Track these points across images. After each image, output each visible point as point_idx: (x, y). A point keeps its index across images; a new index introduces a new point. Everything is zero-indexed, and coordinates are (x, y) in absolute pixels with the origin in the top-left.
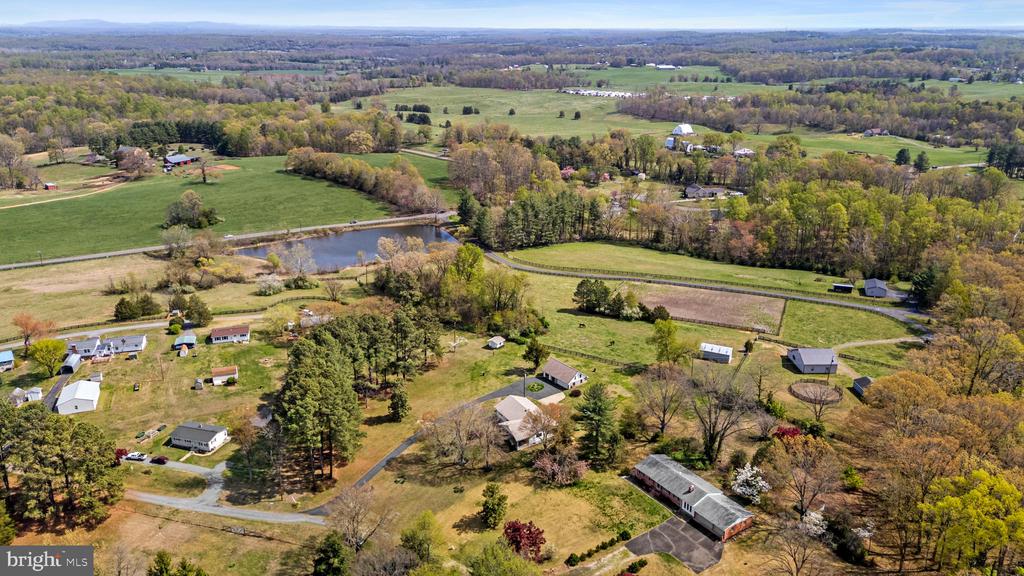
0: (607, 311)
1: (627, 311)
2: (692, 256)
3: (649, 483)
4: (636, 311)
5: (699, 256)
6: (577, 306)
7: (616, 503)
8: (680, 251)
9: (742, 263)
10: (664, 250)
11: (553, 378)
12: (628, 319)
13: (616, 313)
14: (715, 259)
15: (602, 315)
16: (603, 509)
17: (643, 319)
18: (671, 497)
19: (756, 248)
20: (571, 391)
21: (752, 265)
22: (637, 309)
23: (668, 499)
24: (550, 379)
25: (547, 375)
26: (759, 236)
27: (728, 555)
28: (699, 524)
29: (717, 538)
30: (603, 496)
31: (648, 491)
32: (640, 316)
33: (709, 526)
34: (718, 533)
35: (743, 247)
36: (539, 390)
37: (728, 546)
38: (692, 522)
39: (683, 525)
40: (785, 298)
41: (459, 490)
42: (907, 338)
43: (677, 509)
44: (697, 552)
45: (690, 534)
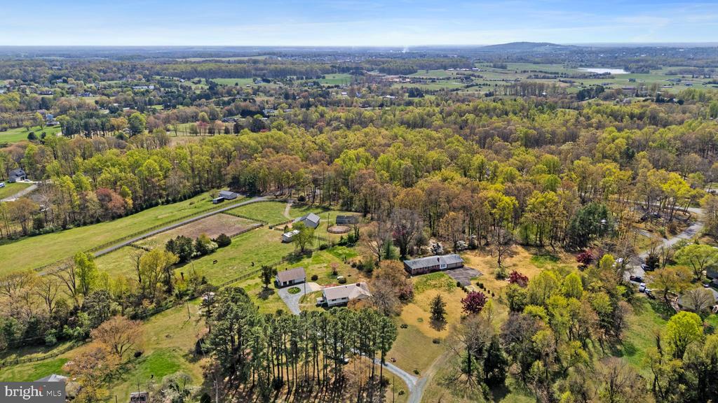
0: (199, 253)
1: (209, 246)
2: (78, 226)
3: (420, 271)
4: (213, 245)
7: (433, 283)
8: (67, 227)
9: (120, 216)
10: (52, 231)
11: (290, 282)
12: (213, 251)
13: (203, 251)
14: (98, 221)
15: (196, 257)
16: (435, 287)
17: (219, 247)
19: (126, 203)
20: (310, 279)
21: (127, 215)
22: (213, 243)
23: (434, 269)
24: (288, 283)
25: (285, 283)
26: (124, 195)
27: (471, 267)
28: (453, 268)
29: (462, 267)
30: (426, 285)
31: (426, 273)
32: (217, 246)
33: (454, 266)
34: (460, 265)
35: (118, 205)
36: (299, 290)
37: (466, 266)
38: (450, 269)
39: (452, 272)
40: (218, 213)
41: (405, 326)
42: (289, 206)
43: (440, 270)
44: (471, 272)
45: (458, 271)
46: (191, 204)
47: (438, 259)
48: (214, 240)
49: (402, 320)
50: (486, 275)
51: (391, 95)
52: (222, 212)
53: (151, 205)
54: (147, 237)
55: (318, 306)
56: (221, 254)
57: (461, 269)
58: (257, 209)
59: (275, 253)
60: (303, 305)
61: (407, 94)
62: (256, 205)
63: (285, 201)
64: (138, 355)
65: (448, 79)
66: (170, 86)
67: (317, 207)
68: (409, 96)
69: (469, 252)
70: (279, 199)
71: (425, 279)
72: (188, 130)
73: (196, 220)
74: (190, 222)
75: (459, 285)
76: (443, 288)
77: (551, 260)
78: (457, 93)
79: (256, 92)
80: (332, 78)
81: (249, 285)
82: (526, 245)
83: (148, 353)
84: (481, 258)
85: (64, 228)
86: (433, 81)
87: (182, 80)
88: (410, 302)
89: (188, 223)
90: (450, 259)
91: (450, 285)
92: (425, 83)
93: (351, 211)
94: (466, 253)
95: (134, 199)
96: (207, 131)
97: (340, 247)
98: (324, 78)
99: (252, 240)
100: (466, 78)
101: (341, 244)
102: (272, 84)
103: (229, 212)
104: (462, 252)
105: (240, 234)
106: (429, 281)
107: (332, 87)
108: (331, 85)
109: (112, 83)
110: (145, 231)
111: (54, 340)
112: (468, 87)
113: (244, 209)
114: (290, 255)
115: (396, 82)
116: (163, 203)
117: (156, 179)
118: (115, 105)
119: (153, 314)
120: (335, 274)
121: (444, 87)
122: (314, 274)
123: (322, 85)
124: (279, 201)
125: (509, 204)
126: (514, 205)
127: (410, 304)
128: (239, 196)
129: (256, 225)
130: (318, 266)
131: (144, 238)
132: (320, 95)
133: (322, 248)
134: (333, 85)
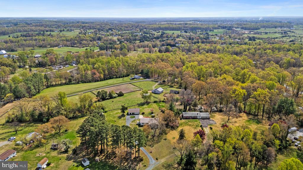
0: (109, 98)
1: (114, 96)
2: (83, 83)
3: (188, 118)
5: (85, 82)
6: (97, 100)
7: (190, 123)
8: (79, 83)
9: (98, 81)
10: (74, 84)
11: (133, 113)
12: (115, 97)
13: (111, 97)
14: (90, 82)
15: (108, 99)
16: (190, 125)
17: (118, 96)
18: (195, 117)
19: (101, 76)
20: (141, 113)
21: (101, 81)
22: (116, 94)
23: (195, 118)
24: (132, 114)
25: (130, 113)
26: (100, 73)
27: (214, 120)
28: (203, 119)
29: (209, 119)
30: (186, 124)
31: (190, 119)
32: (117, 96)
33: (205, 118)
34: (208, 118)
35: (97, 77)
36: (134, 117)
37: (211, 119)
38: (202, 119)
39: (203, 120)
40: (128, 83)
41: (165, 139)
42: (157, 83)
43: (197, 119)
44: (211, 122)
45: (205, 120)
46: (123, 79)
47: (198, 114)
48: (117, 94)
49: (166, 136)
50: (218, 124)
51: (239, 39)
52: (130, 83)
53: (111, 78)
54: (98, 89)
55: (137, 125)
56: (118, 99)
57: (208, 120)
58: (144, 83)
59: (136, 101)
60: (132, 123)
61: (248, 39)
62: (144, 82)
63: (157, 82)
64: (66, 131)
65: (275, 33)
66: (147, 34)
67: (169, 86)
68: (249, 40)
69: (217, 113)
70: (156, 80)
71: (187, 121)
72: (141, 51)
73: (119, 85)
74: (117, 86)
75: (201, 126)
76: (193, 127)
77: (257, 122)
78: (275, 40)
79: (178, 36)
80: (217, 31)
81: (118, 112)
82: (248, 114)
83: (70, 131)
84: (221, 117)
85: (78, 83)
86: (266, 33)
87: (153, 31)
88: (175, 130)
89: (115, 86)
90: (203, 115)
91: (197, 126)
92: (261, 34)
93: (180, 89)
94: (215, 113)
95: (104, 75)
96: (148, 52)
97: (163, 103)
98: (213, 31)
99: (132, 95)
100: (285, 33)
101: (163, 102)
102: (188, 33)
103: (133, 84)
104: (214, 113)
105: (130, 92)
106: (189, 123)
107: (214, 35)
108: (213, 34)
109: (127, 32)
110: (100, 87)
111: (46, 121)
112: (283, 37)
113: (139, 83)
114: (141, 103)
115: (246, 33)
116: (115, 78)
117: (114, 68)
118: (123, 40)
119: (80, 117)
120: (152, 113)
121: (270, 36)
122: (144, 112)
123: (209, 34)
124: (154, 81)
125: (241, 93)
126: (244, 94)
127: (174, 131)
128: (141, 78)
129: (138, 90)
130: (148, 109)
131: (97, 90)
132: (204, 39)
133: (155, 102)
134: (215, 34)
